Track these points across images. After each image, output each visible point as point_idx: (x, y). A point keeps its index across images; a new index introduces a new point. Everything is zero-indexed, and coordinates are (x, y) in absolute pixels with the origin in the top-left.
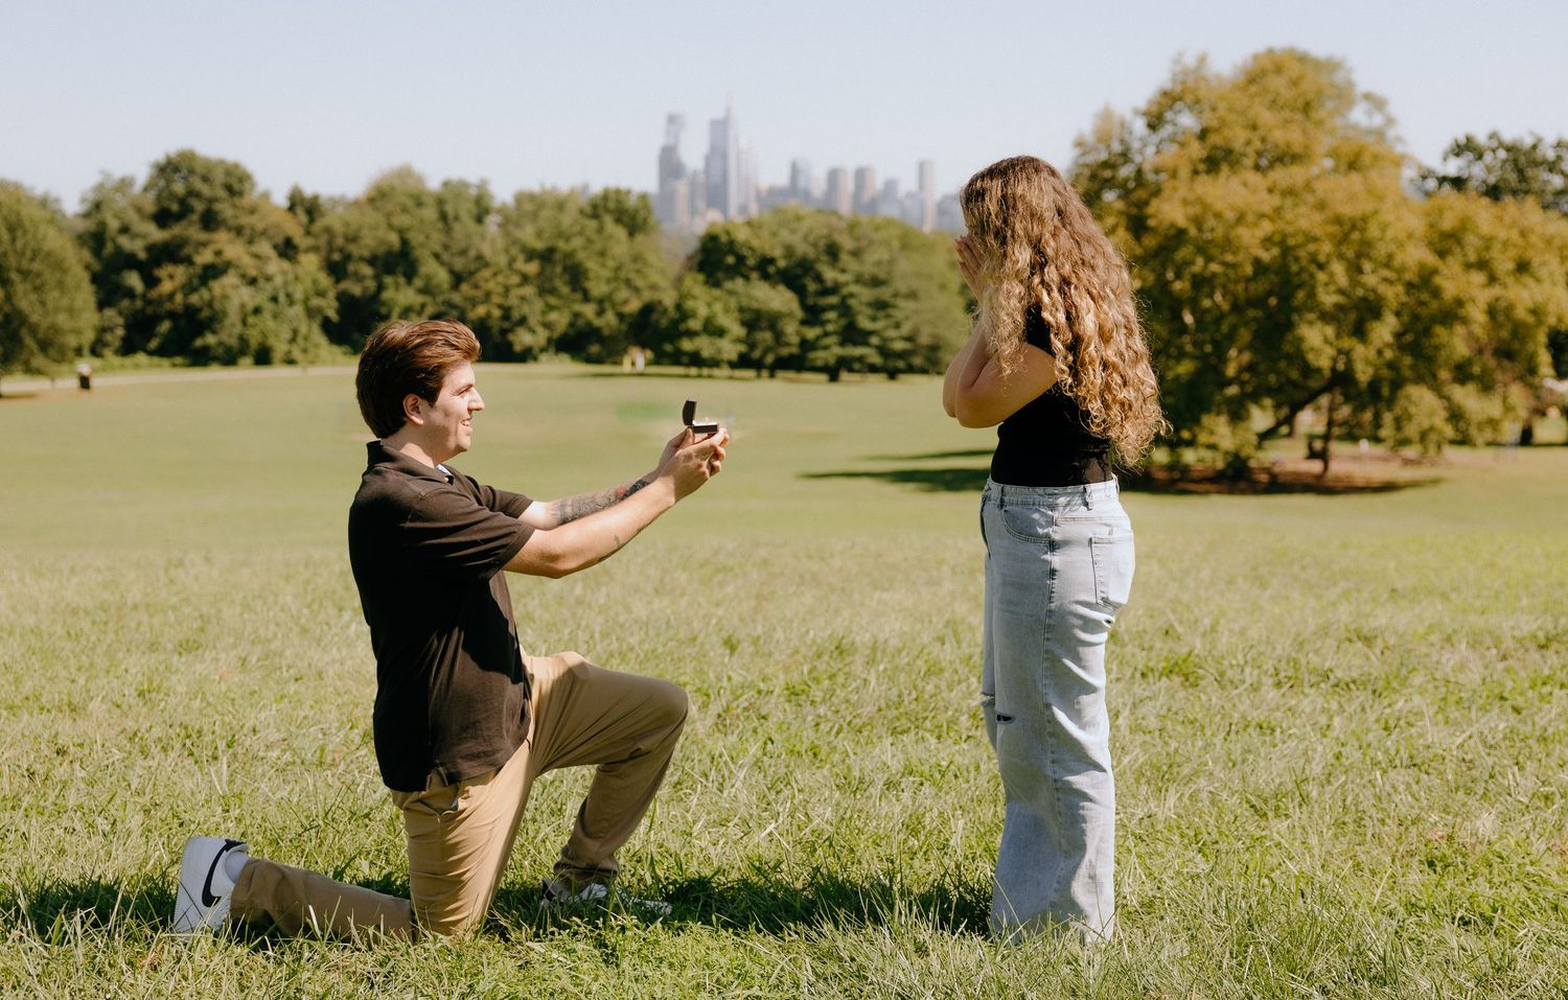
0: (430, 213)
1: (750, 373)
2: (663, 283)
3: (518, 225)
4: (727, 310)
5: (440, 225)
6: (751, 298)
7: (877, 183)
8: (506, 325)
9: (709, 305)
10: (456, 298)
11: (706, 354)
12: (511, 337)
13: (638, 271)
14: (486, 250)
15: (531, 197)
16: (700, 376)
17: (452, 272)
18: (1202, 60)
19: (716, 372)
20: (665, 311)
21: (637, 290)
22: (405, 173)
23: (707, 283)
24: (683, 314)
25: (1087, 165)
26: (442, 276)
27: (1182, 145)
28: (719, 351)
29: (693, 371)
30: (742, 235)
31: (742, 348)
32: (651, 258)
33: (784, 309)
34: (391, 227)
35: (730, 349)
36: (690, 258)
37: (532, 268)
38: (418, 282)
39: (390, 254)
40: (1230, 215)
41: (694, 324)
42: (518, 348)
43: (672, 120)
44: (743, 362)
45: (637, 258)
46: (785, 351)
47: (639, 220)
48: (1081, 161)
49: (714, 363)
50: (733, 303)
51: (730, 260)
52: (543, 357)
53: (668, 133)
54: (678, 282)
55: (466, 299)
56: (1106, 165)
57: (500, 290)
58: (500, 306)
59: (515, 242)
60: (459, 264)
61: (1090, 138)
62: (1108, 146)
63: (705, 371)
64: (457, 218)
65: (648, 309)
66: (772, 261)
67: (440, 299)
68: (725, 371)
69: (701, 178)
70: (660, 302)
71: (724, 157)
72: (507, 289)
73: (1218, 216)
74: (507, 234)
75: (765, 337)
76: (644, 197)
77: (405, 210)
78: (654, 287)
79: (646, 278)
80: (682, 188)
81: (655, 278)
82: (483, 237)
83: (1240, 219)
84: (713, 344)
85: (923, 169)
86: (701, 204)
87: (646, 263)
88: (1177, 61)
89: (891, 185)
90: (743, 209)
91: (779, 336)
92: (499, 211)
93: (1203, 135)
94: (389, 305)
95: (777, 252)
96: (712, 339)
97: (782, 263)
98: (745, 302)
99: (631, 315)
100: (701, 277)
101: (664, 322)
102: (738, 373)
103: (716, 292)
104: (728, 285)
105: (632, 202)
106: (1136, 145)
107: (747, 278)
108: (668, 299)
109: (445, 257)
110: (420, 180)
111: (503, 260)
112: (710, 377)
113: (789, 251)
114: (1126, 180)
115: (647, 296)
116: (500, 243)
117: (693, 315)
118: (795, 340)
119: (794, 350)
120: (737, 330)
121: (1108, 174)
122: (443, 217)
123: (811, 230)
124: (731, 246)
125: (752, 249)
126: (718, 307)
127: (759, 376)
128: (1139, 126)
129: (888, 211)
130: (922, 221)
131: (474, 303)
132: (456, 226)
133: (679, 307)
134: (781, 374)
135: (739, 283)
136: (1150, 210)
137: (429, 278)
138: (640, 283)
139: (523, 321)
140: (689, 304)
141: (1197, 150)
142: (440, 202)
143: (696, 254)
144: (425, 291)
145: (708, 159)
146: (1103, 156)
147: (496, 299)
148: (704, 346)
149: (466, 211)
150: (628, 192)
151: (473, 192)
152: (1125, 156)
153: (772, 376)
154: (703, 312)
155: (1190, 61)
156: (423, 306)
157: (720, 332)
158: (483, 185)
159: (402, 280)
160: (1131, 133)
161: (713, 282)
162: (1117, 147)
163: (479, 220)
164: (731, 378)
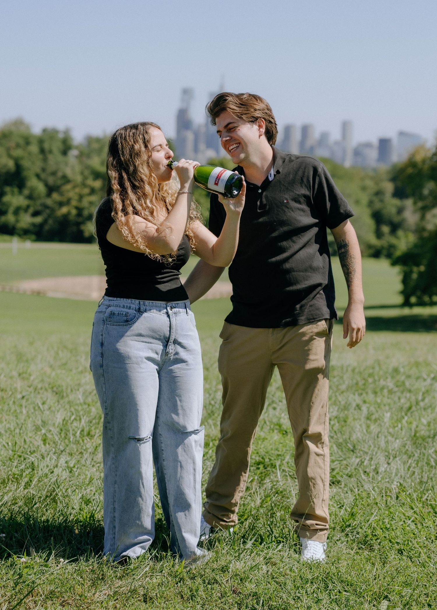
0: (34, 148)
3: (89, 156)
5: (41, 156)
7: (316, 135)
8: (80, 219)
10: (49, 202)
12: (83, 227)
14: (68, 172)
17: (46, 185)
22: (19, 123)
26: (41, 188)
34: (10, 156)
37: (98, 184)
38: (26, 192)
39: (8, 173)
42: (87, 234)
43: (187, 93)
53: (183, 101)
55: (55, 202)
57: (76, 197)
58: (77, 208)
59: (88, 167)
60: (51, 180)
64: (51, 152)
67: (39, 202)
69: (203, 130)
72: (81, 197)
74: (81, 162)
77: (18, 146)
80: (190, 136)
82: (66, 164)
85: (346, 127)
86: (202, 146)
89: (324, 136)
92: (77, 148)
94: (8, 205)
109: (43, 176)
110: (28, 127)
111: (79, 179)
116: (78, 168)
122: (42, 151)
129: (321, 153)
130: (344, 159)
131: (61, 204)
132: (50, 157)
137: (33, 190)
142: (41, 141)
144: (30, 197)
147: (74, 203)
149: (56, 147)
151: (61, 136)
156: (28, 207)
158: (67, 132)
159: (16, 190)
163: (65, 153)
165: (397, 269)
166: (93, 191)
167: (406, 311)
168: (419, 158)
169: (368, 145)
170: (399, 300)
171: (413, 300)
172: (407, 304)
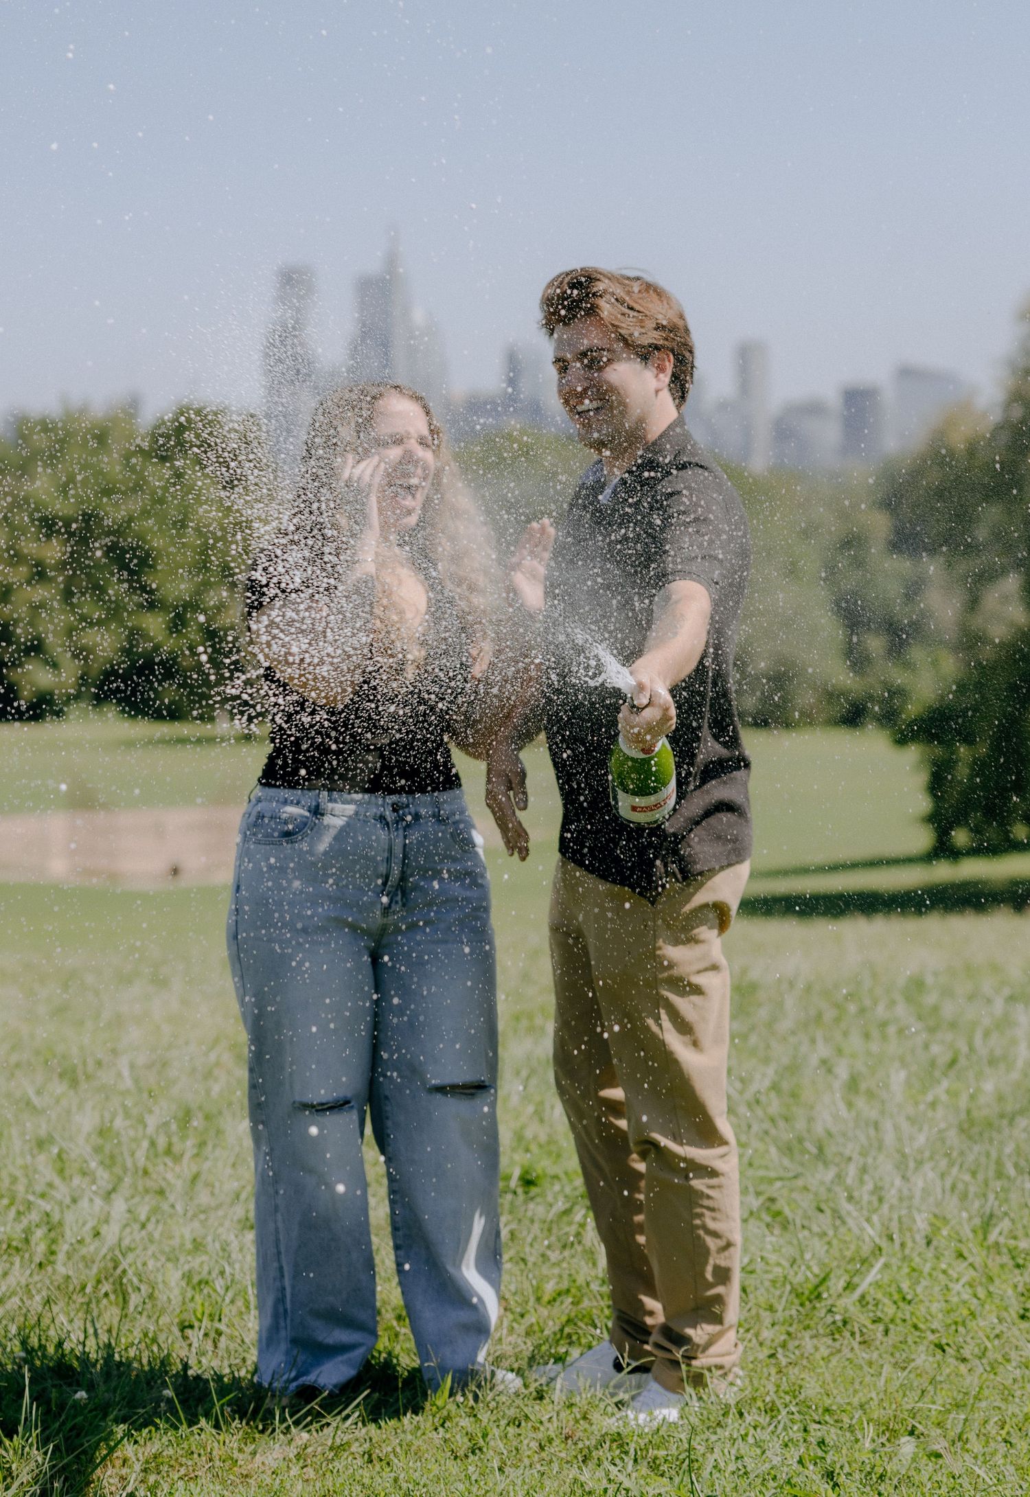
15: (45, 426)
37: (54, 551)
42: (26, 696)
43: (291, 277)
52: (74, 710)
59: (18, 503)
69: (341, 378)
85: (747, 359)
130: (747, 451)
139: (36, 648)
150: (222, 412)
165: (913, 754)
166: (40, 574)
167: (943, 872)
168: (958, 440)
169: (814, 409)
170: (923, 839)
171: (960, 837)
172: (943, 850)
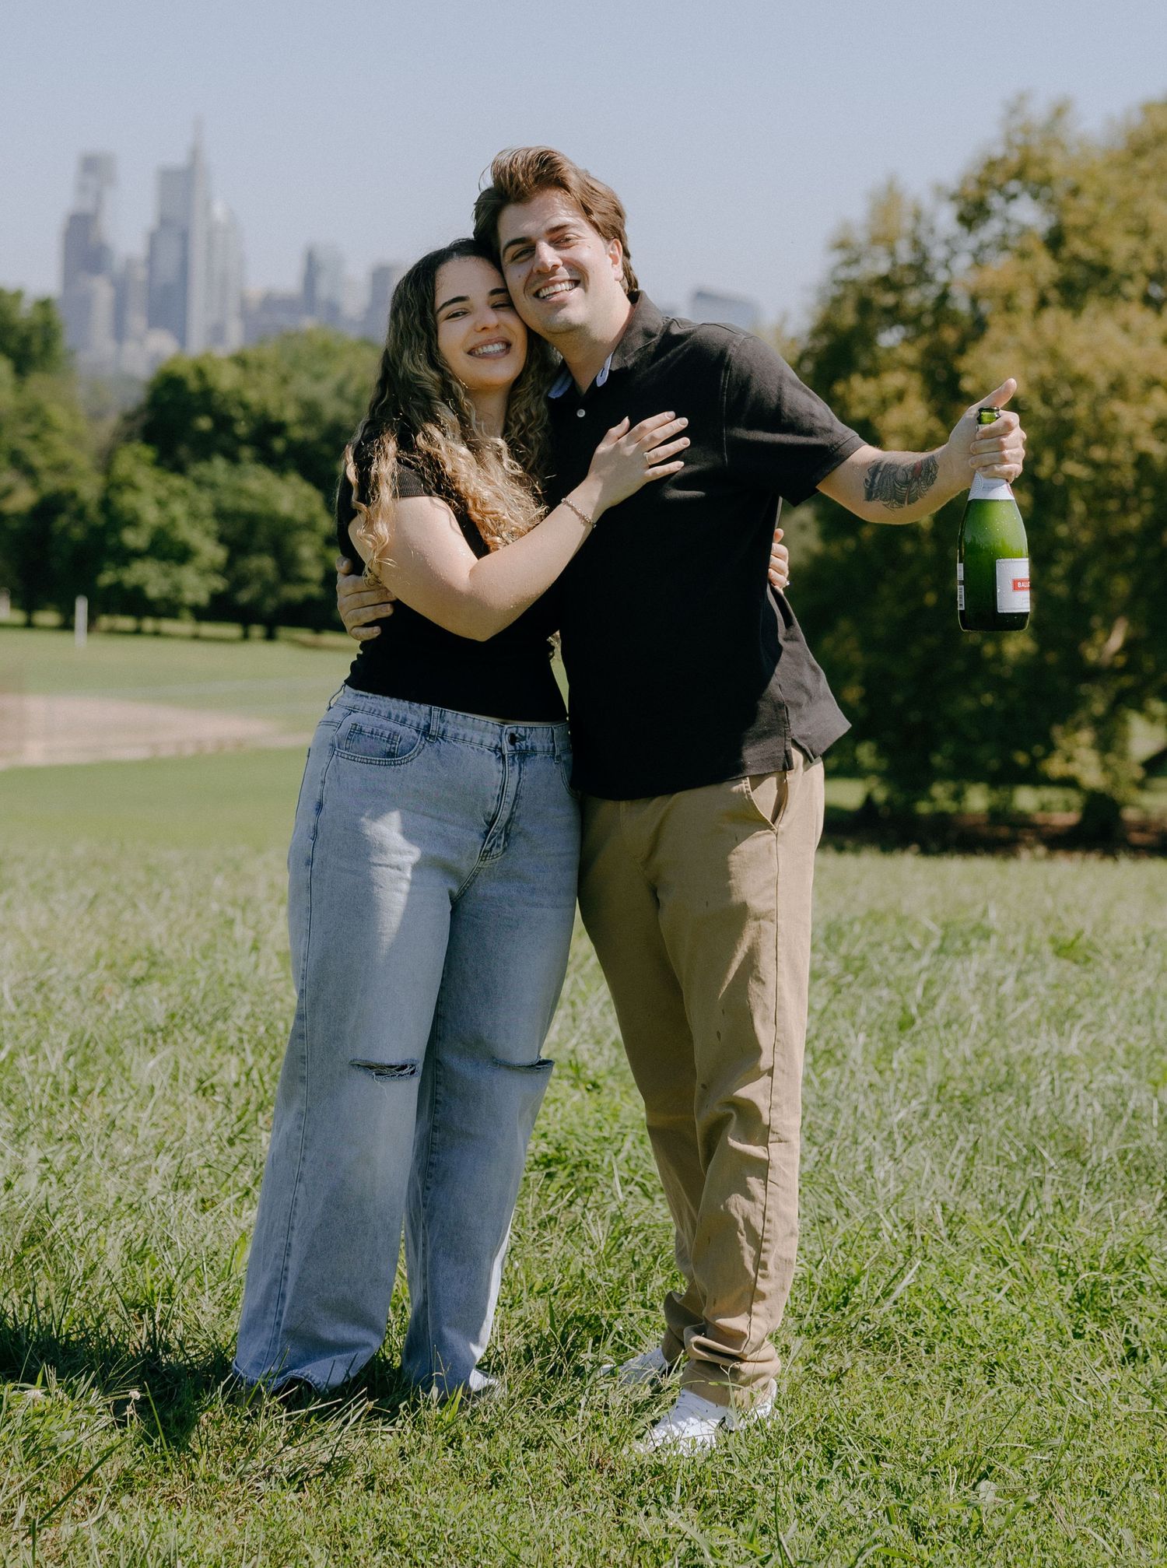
1: (232, 630)
2: (83, 460)
4: (194, 515)
6: (240, 492)
9: (161, 504)
11: (153, 591)
13: (35, 438)
16: (138, 632)
18: (1060, 112)
19: (167, 625)
20: (80, 515)
21: (29, 472)
23: (158, 463)
24: (114, 519)
25: (853, 282)
27: (1024, 255)
28: (178, 589)
29: (127, 623)
30: (226, 379)
31: (219, 584)
32: (58, 414)
33: (300, 516)
35: (196, 586)
36: (128, 418)
40: (1101, 382)
41: (133, 538)
43: (94, 167)
44: (219, 609)
45: (33, 413)
46: (294, 593)
47: (36, 346)
48: (843, 274)
49: (168, 608)
50: (205, 502)
51: (204, 423)
53: (82, 189)
54: (106, 461)
56: (886, 283)
61: (861, 237)
62: (892, 253)
63: (149, 624)
65: (49, 508)
66: (280, 429)
68: (184, 626)
69: (141, 274)
70: (73, 495)
71: (185, 237)
73: (1080, 382)
75: (264, 564)
76: (45, 304)
78: (61, 468)
79: (46, 449)
80: (102, 292)
81: (65, 452)
83: (1117, 388)
84: (166, 575)
86: (137, 321)
87: (47, 425)
88: (1014, 110)
90: (217, 333)
91: (288, 567)
93: (1055, 241)
95: (290, 414)
96: (164, 565)
97: (297, 433)
98: (228, 502)
99: (17, 516)
100: (149, 453)
101: (78, 532)
102: (208, 629)
103: (176, 482)
104: (200, 469)
105: (25, 311)
106: (938, 253)
107: (233, 459)
108: (89, 489)
112: (157, 634)
113: (311, 412)
114: (921, 312)
115: (51, 483)
117: (134, 522)
118: (315, 572)
119: (315, 590)
120: (212, 552)
121: (888, 299)
123: (350, 376)
124: (206, 399)
125: (244, 406)
126: (178, 509)
127: (246, 637)
128: (946, 218)
133: (106, 505)
134: (284, 632)
135: (218, 468)
136: (965, 363)
138: (38, 460)
140: (126, 500)
141: (1046, 268)
143: (140, 411)
145: (153, 240)
146: (883, 267)
148: (151, 578)
150: (18, 295)
152: (920, 271)
153: (270, 636)
154: (151, 516)
155: (1038, 111)
157: (183, 555)
160: (932, 231)
161: (169, 461)
162: (905, 254)
164: (196, 637)
